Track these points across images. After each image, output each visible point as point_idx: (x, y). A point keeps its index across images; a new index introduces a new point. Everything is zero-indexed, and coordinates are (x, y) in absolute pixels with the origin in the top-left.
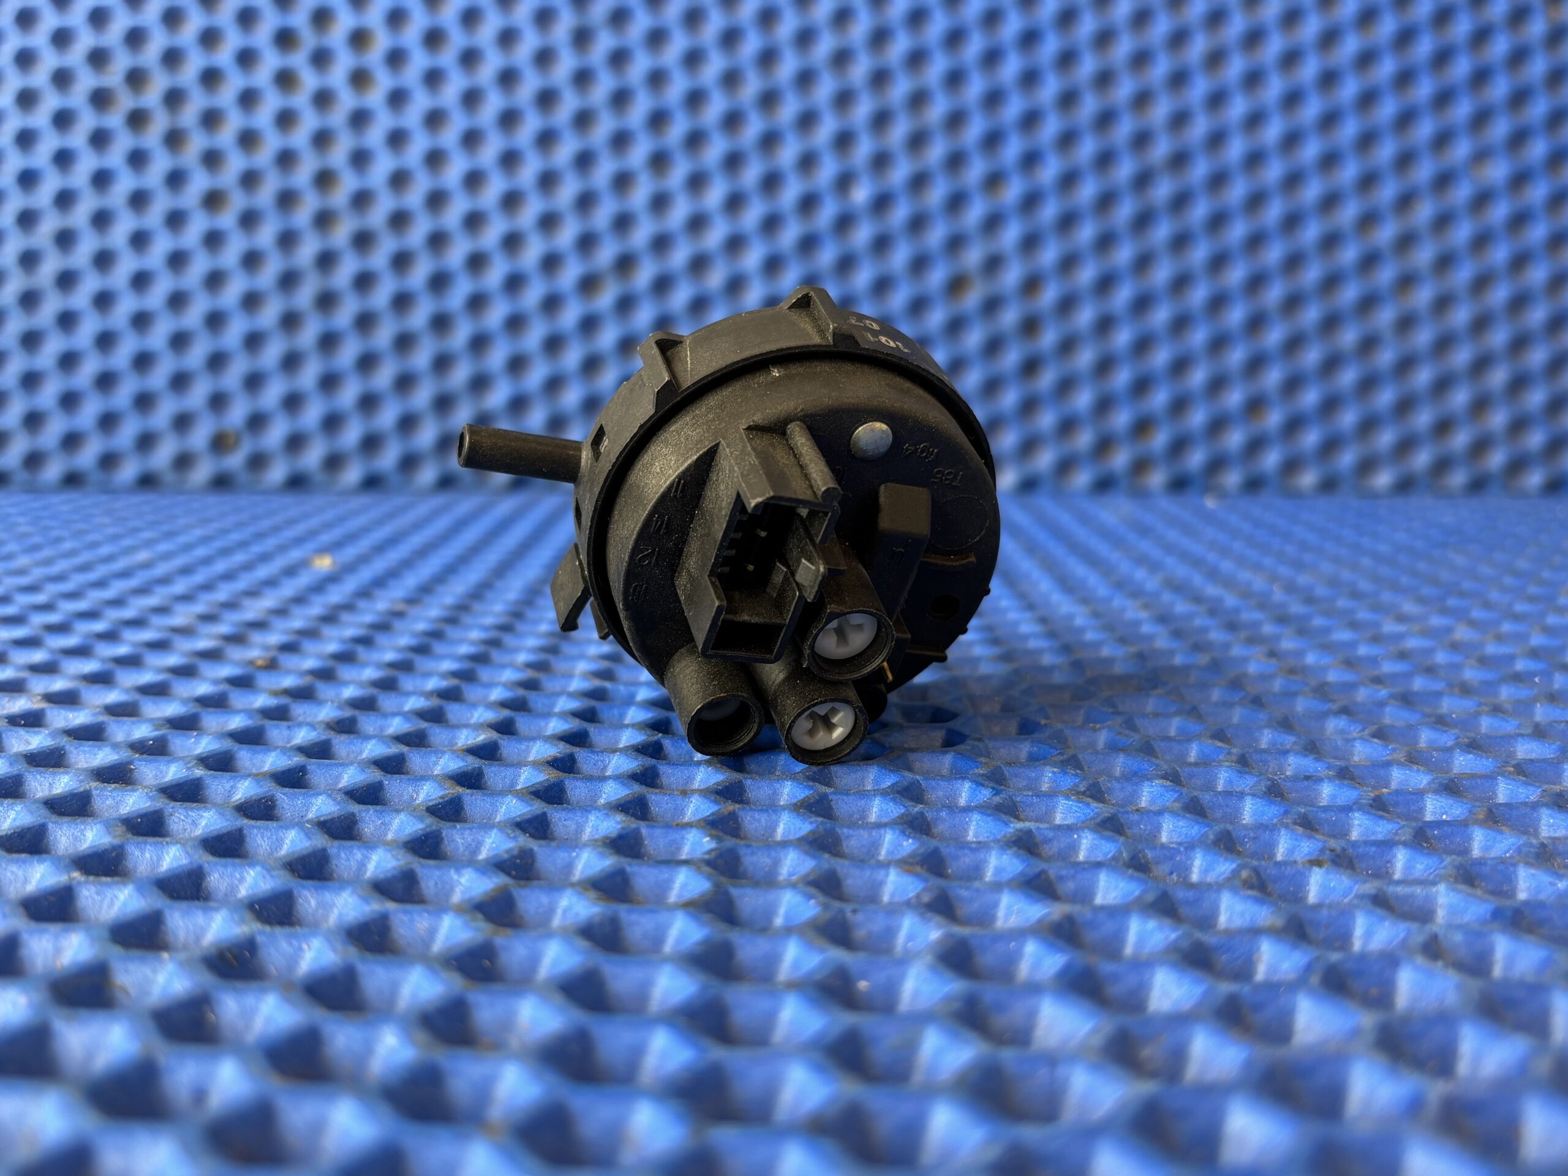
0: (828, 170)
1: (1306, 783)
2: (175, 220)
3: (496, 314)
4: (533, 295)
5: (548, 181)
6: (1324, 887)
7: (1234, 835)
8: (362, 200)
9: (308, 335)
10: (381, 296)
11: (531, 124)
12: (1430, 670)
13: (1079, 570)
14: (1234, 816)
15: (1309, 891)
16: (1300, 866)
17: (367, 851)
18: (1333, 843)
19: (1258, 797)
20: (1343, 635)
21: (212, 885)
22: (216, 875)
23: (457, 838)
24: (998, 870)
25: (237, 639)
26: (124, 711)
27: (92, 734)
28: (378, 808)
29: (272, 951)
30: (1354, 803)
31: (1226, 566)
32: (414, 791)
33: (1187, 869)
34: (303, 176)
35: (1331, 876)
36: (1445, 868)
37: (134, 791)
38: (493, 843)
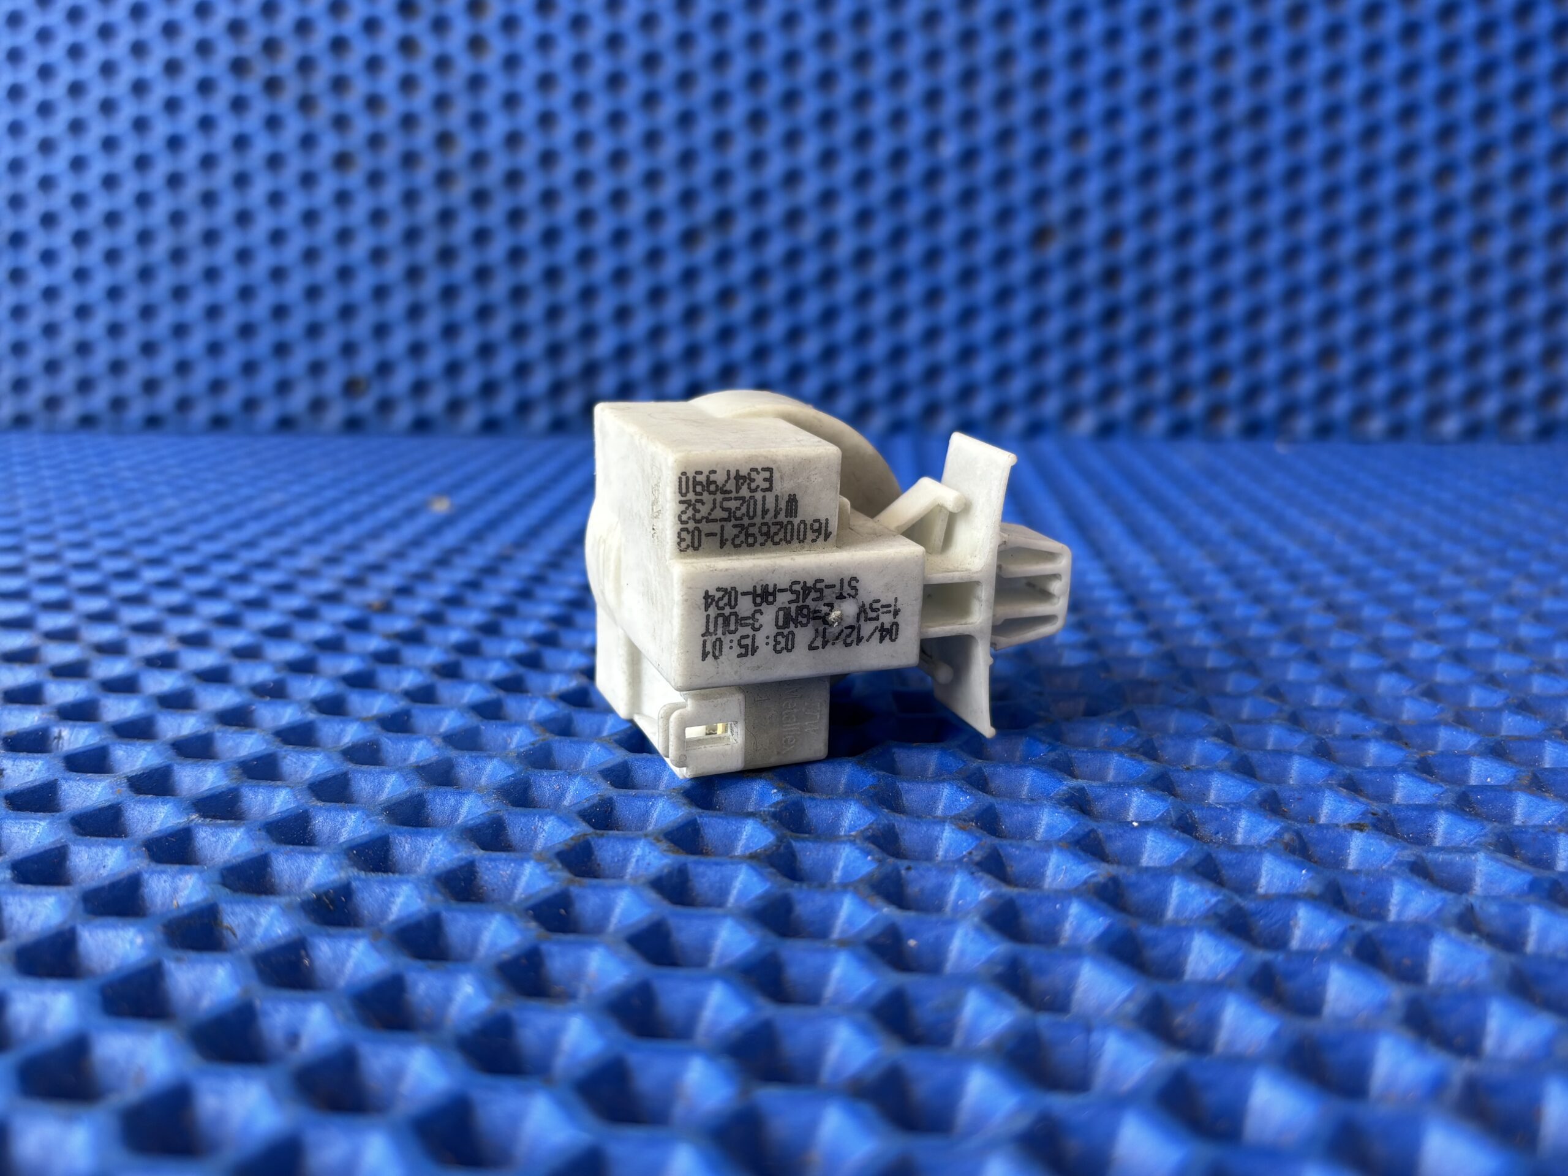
0: (917, 126)
1: (1353, 742)
2: (308, 180)
3: (603, 267)
4: (637, 248)
5: (652, 139)
6: (1364, 851)
7: (1280, 795)
8: (479, 159)
9: (430, 287)
10: (497, 250)
11: (636, 86)
12: (1485, 627)
13: (1150, 517)
14: (1280, 778)
15: (1349, 855)
16: (1341, 830)
17: (460, 796)
18: (1376, 807)
19: (1306, 757)
20: (1401, 588)
21: (317, 828)
22: (321, 819)
23: (545, 785)
24: (1050, 828)
25: (356, 582)
26: (248, 653)
27: (216, 677)
28: (474, 754)
29: (366, 895)
30: (1400, 765)
31: (1293, 514)
32: (508, 736)
33: (1232, 830)
34: (424, 137)
35: (1371, 841)
36: (1485, 835)
37: (251, 733)
38: (576, 790)
